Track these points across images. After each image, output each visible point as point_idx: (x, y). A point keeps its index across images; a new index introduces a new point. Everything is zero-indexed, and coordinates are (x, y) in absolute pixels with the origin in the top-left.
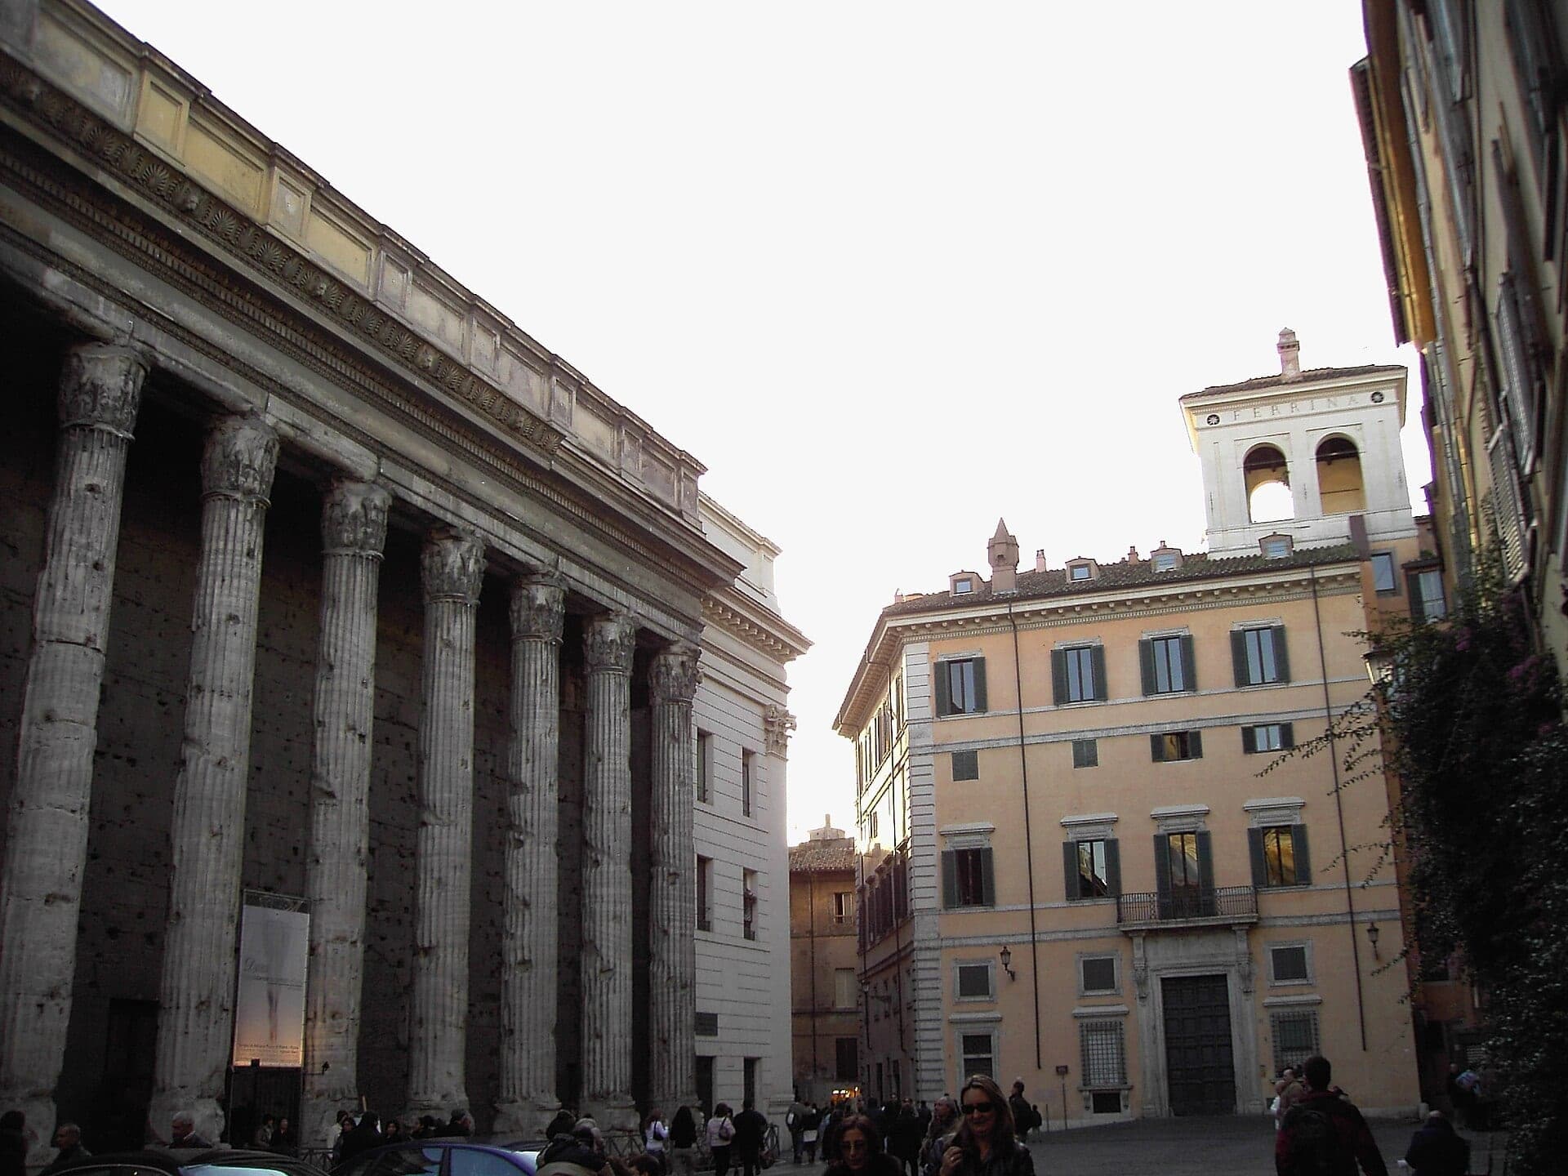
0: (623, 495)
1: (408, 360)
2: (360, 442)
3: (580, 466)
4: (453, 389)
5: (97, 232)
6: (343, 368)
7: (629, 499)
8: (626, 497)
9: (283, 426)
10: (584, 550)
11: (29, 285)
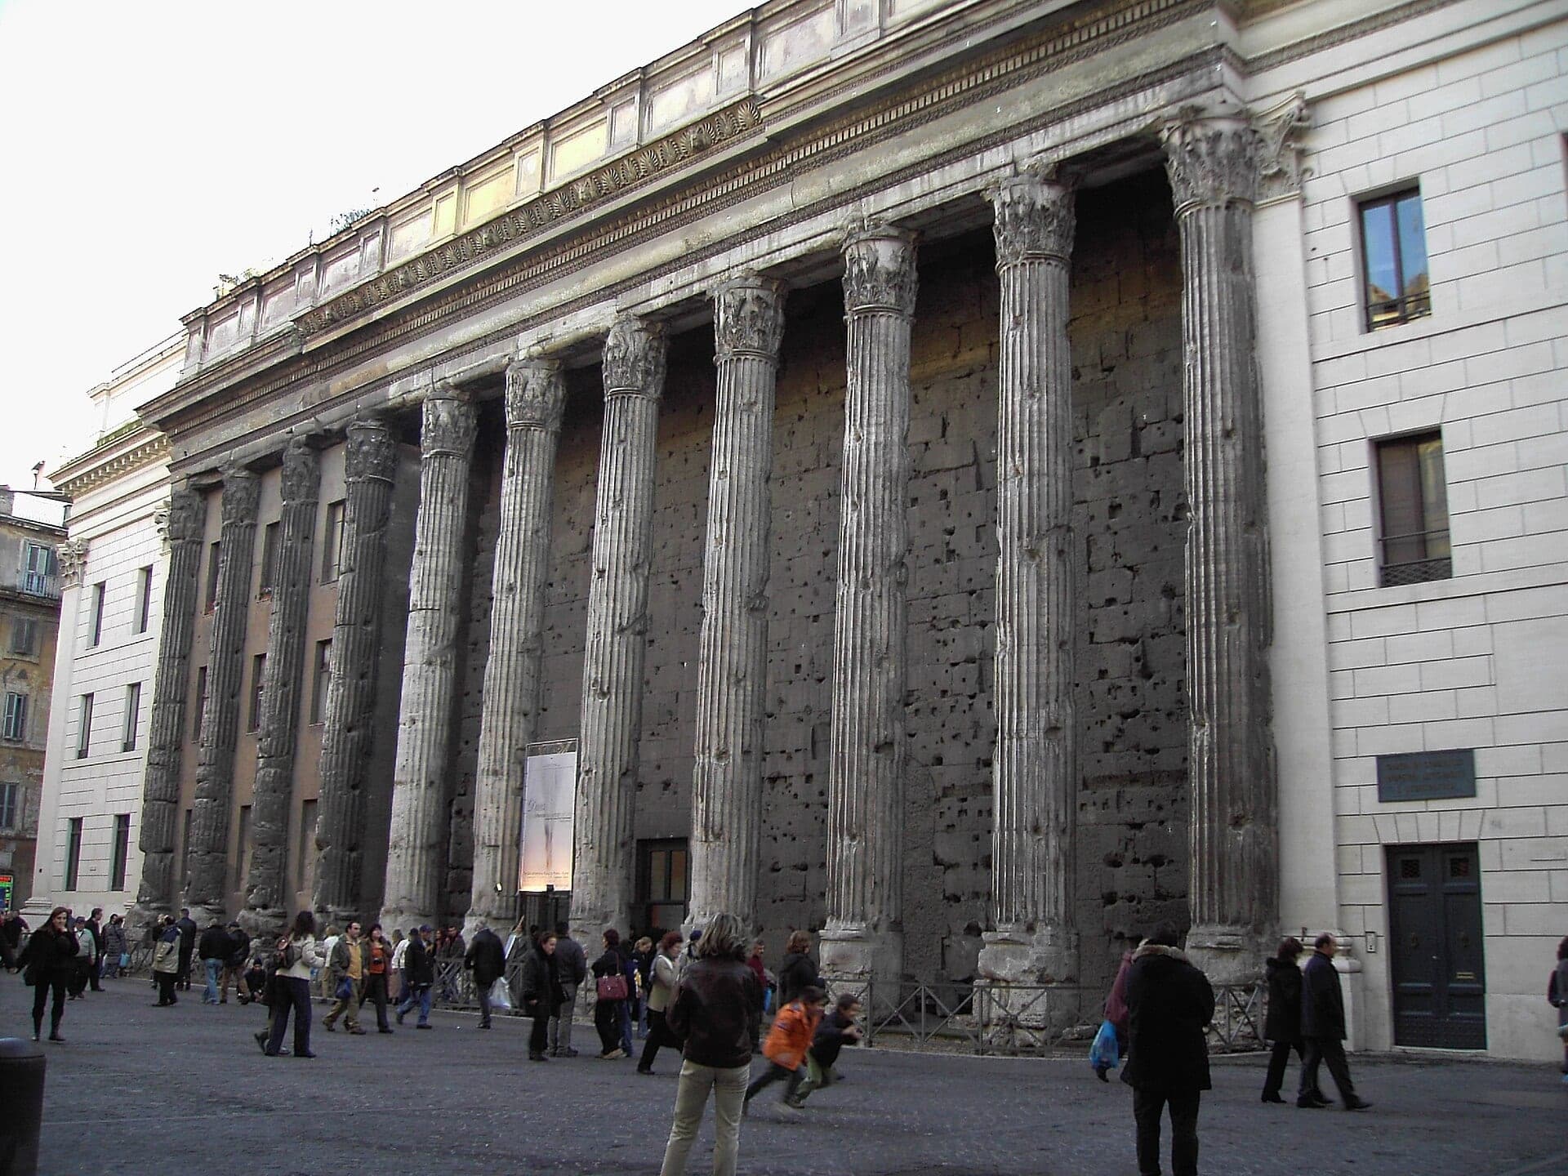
0: (888, 57)
1: (575, 209)
2: (594, 303)
3: (801, 96)
4: (624, 185)
5: (405, 339)
6: (560, 260)
7: (901, 51)
8: (893, 55)
9: (532, 349)
10: (906, 157)
11: (383, 406)
